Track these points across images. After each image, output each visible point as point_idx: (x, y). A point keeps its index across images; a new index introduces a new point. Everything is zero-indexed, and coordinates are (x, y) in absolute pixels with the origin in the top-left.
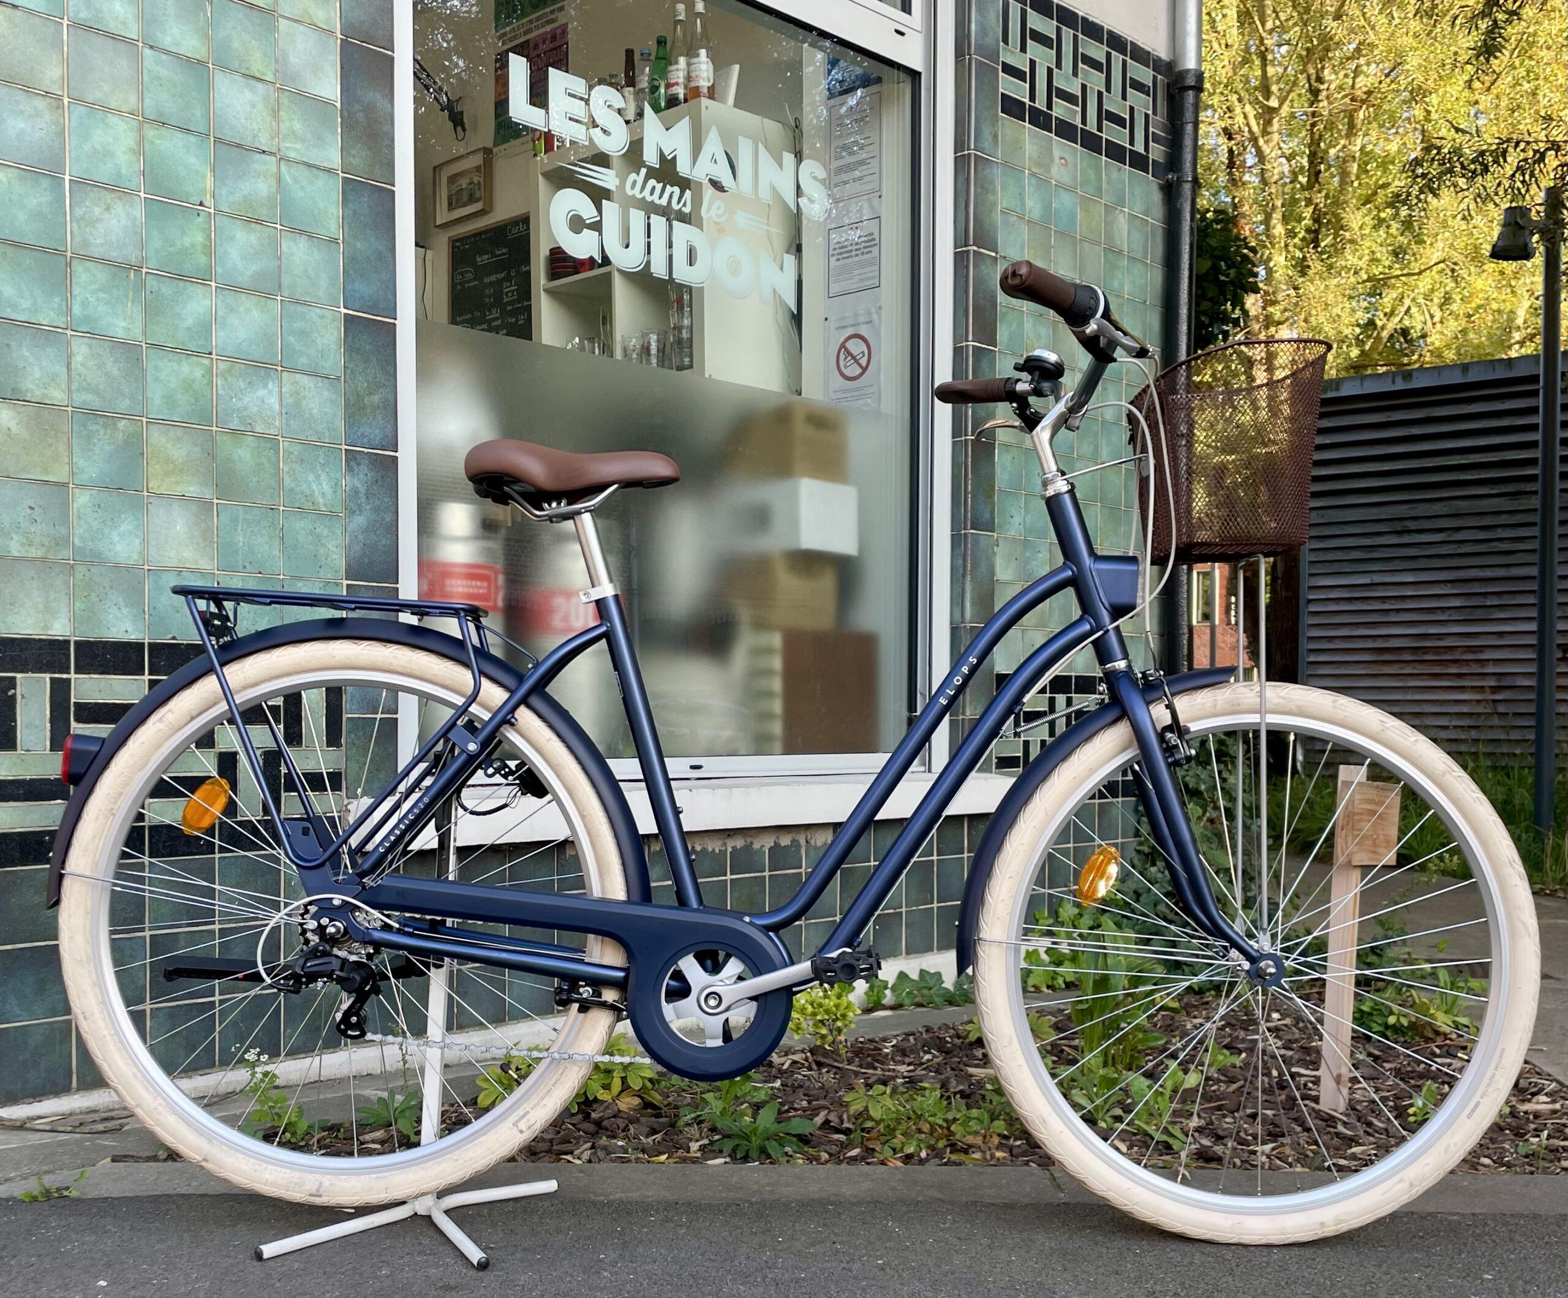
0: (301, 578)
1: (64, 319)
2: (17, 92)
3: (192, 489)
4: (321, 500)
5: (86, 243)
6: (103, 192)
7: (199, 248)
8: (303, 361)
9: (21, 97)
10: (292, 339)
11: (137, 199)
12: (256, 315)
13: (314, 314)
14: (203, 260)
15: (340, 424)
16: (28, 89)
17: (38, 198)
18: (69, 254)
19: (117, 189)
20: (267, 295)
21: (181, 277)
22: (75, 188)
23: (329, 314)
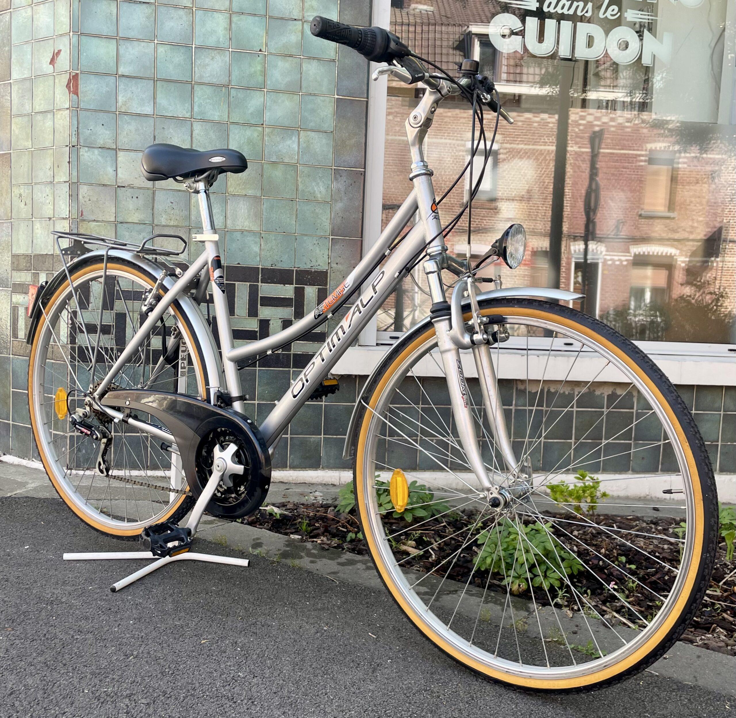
0: (306, 235)
1: (189, 114)
2: (171, 8)
3: (250, 192)
4: (319, 195)
5: (201, 77)
6: (210, 51)
7: (258, 73)
8: (312, 125)
9: (172, 11)
10: (306, 114)
11: (227, 53)
12: (287, 103)
13: (319, 100)
14: (260, 79)
15: (330, 156)
16: (176, 7)
17: (179, 57)
18: (193, 83)
19: (217, 49)
20: (293, 93)
21: (248, 88)
22: (197, 51)
23: (328, 99)
